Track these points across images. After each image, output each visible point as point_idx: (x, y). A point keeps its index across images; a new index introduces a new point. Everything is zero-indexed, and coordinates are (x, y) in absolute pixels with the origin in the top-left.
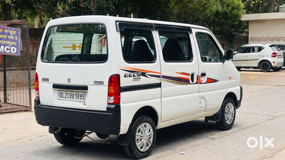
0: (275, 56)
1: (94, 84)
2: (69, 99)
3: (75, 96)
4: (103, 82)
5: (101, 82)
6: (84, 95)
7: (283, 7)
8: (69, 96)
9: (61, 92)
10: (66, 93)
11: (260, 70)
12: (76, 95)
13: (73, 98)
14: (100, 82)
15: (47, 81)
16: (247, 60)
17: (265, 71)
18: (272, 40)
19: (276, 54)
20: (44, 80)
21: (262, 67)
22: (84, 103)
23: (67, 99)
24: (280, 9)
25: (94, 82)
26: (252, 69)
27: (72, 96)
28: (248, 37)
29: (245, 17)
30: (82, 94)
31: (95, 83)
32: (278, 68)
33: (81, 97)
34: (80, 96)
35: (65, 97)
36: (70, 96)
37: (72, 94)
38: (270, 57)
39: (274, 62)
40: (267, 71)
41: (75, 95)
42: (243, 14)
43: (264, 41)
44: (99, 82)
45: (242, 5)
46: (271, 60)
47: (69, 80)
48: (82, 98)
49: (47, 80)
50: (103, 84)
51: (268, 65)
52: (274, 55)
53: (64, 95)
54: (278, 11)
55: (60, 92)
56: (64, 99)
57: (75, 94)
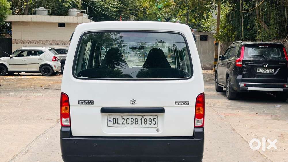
0: (56, 60)
1: (174, 105)
2: (130, 125)
3: (140, 121)
4: (188, 102)
5: (186, 102)
6: (156, 119)
7: (40, 10)
8: (129, 121)
9: (113, 117)
10: (123, 118)
11: (41, 74)
12: (141, 119)
13: (136, 124)
14: (184, 103)
16: (26, 64)
17: (47, 75)
18: (51, 43)
19: (56, 57)
20: (81, 102)
21: (43, 71)
22: (156, 129)
23: (126, 125)
24: (37, 12)
25: (175, 102)
26: (24, 73)
27: (134, 121)
28: (11, 39)
29: (11, 18)
30: (152, 117)
31: (176, 104)
32: (55, 71)
33: (151, 121)
34: (148, 121)
35: (123, 124)
36: (131, 121)
37: (134, 119)
38: (51, 61)
39: (55, 66)
40: (49, 75)
42: (10, 14)
43: (35, 44)
44: (182, 102)
45: (8, 5)
46: (52, 64)
47: (133, 102)
48: (153, 122)
50: (188, 104)
51: (49, 69)
52: (54, 59)
53: (120, 121)
54: (35, 14)
55: (110, 117)
56: (121, 125)
57: (139, 118)
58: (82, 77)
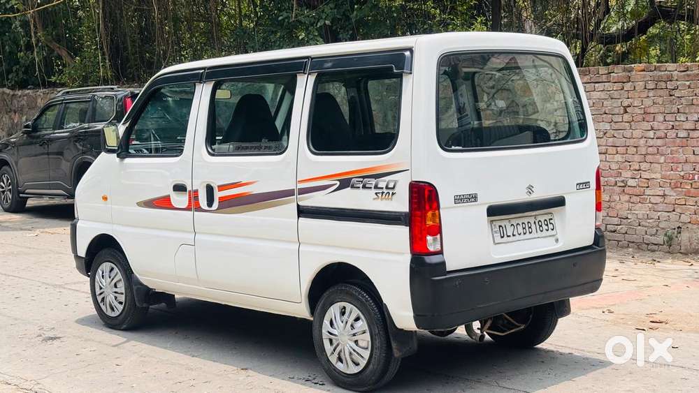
1: (576, 190)
2: (522, 237)
3: (533, 227)
4: (589, 182)
6: (552, 219)
8: (520, 229)
9: (498, 223)
10: (512, 225)
12: (535, 222)
13: (530, 233)
14: (586, 184)
15: (473, 200)
22: (553, 239)
23: (517, 237)
27: (527, 228)
30: (547, 217)
31: (577, 188)
33: (547, 225)
34: (543, 225)
35: (514, 235)
36: (523, 228)
37: (526, 224)
41: (532, 223)
44: (584, 183)
48: (551, 226)
49: (473, 198)
50: (589, 187)
53: (509, 230)
55: (495, 225)
56: (512, 238)
57: (532, 221)
58: (453, 147)
